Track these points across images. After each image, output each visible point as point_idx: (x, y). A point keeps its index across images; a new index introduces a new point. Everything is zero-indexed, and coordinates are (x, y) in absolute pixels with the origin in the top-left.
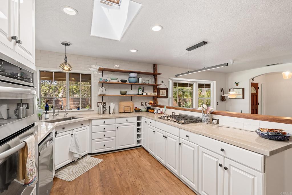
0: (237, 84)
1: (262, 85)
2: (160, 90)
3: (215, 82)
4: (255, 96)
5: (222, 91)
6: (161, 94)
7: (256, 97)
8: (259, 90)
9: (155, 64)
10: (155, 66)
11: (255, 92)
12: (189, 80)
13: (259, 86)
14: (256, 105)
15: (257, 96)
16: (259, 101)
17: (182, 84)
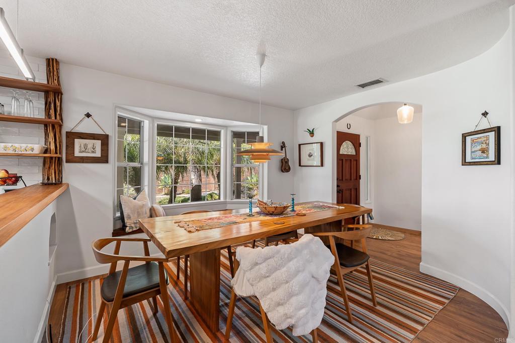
0: (312, 133)
1: (369, 138)
2: (76, 140)
3: (266, 127)
4: (352, 160)
5: (284, 149)
6: (80, 152)
7: (355, 162)
8: (361, 148)
9: (49, 59)
10: (52, 65)
11: (354, 154)
12: (198, 119)
13: (362, 141)
14: (356, 179)
15: (356, 160)
16: (362, 172)
17: (187, 130)
